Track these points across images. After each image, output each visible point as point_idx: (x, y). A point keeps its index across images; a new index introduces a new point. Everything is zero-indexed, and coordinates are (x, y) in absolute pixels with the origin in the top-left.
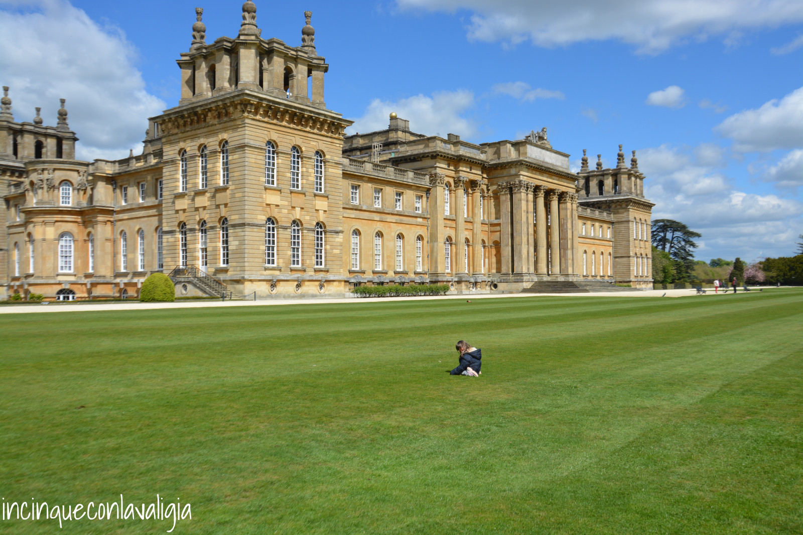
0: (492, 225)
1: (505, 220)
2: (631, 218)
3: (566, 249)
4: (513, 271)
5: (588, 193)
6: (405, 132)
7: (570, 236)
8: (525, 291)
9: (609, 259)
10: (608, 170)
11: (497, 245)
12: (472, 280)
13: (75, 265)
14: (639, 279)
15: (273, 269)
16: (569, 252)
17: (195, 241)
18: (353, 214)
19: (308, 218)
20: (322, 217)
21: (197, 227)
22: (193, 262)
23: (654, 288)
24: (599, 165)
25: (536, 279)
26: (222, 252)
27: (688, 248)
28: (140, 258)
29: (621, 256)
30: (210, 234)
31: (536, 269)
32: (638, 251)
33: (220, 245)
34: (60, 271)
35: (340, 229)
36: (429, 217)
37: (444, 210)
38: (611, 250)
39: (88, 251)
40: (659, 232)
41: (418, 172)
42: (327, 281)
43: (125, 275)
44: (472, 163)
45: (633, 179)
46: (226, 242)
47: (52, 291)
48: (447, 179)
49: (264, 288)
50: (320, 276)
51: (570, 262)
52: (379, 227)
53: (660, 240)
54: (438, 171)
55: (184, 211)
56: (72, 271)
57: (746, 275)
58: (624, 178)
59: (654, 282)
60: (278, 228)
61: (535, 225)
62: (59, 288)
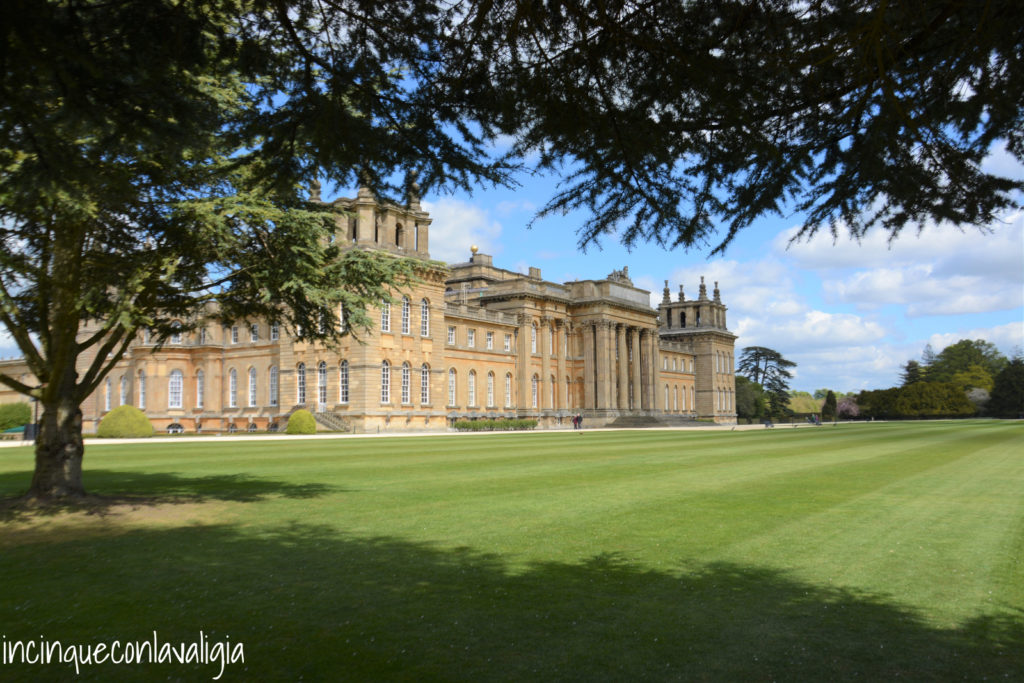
0: (576, 361)
1: (589, 357)
2: (714, 351)
3: (647, 385)
4: (596, 406)
5: (670, 325)
6: (488, 267)
7: (651, 371)
8: (608, 426)
9: (692, 394)
10: (690, 301)
11: (581, 381)
12: (558, 415)
13: (183, 401)
14: (723, 414)
15: (388, 406)
16: (651, 388)
17: (314, 380)
18: (451, 354)
19: (415, 359)
20: (427, 358)
21: (316, 367)
22: (313, 400)
23: (739, 423)
24: (681, 295)
25: (618, 414)
26: (341, 391)
27: (783, 378)
28: (250, 394)
29: (703, 390)
30: (330, 374)
31: (618, 404)
32: (721, 385)
33: (340, 384)
34: (170, 407)
35: (442, 369)
36: (518, 354)
37: (531, 349)
38: (693, 384)
39: (196, 387)
40: (752, 360)
41: (507, 313)
42: (432, 417)
43: (235, 410)
44: (556, 302)
45: (715, 311)
46: (346, 382)
47: (162, 426)
48: (534, 318)
49: (380, 422)
50: (426, 412)
51: (651, 397)
52: (473, 365)
53: (753, 370)
54: (526, 311)
55: (303, 352)
56: (180, 407)
57: (839, 409)
58: (705, 311)
59: (738, 417)
60: (391, 369)
61: (618, 362)
62: (169, 423)
